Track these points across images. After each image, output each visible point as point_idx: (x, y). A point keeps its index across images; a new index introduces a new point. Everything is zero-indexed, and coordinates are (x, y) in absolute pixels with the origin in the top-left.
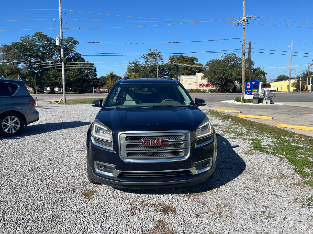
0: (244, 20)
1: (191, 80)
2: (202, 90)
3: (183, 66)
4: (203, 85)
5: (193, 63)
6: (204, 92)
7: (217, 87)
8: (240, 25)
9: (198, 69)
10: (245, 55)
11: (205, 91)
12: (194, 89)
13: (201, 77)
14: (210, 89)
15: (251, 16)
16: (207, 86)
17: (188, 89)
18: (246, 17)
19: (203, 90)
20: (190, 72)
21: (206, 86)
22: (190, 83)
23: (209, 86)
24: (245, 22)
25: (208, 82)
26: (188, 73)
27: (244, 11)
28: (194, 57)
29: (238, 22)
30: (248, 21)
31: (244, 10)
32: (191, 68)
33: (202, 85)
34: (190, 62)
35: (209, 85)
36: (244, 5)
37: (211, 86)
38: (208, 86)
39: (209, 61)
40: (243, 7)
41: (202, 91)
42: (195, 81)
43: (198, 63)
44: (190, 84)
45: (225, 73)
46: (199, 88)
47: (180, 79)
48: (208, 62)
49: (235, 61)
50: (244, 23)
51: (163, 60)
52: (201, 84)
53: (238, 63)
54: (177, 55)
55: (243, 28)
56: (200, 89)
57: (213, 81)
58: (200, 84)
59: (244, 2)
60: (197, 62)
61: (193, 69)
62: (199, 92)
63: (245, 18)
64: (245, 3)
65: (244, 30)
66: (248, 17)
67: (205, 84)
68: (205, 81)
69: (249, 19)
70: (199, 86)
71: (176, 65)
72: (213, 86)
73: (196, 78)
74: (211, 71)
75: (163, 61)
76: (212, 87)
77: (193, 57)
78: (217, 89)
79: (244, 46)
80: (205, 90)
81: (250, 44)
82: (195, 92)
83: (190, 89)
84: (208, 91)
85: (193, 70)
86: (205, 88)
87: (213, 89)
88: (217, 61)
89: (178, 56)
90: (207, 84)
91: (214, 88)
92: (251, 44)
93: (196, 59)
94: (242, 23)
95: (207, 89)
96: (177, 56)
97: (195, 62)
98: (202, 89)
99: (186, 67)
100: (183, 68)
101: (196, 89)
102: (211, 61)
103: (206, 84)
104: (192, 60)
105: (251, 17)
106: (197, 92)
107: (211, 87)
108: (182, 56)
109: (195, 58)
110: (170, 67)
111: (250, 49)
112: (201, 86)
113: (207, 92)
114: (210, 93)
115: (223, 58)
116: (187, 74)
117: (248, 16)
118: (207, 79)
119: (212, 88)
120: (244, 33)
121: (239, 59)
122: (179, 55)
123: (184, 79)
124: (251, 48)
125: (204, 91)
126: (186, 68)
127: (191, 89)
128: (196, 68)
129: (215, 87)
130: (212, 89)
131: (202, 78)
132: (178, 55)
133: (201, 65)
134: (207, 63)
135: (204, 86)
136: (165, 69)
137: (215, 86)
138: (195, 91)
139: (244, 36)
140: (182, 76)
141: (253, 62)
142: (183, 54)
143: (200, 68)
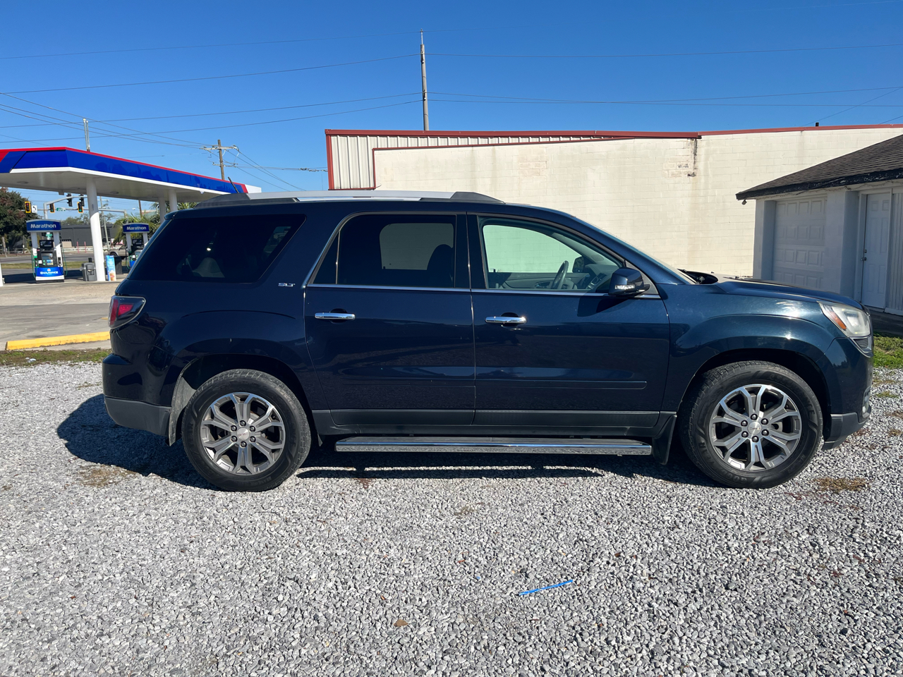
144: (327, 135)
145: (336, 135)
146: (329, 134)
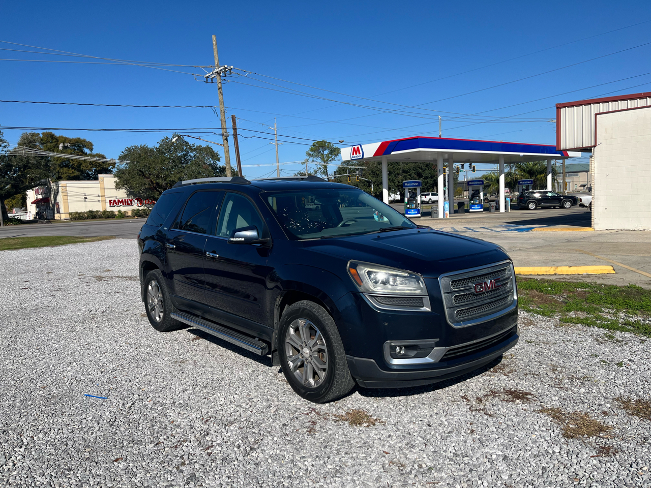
0: (218, 74)
1: (88, 192)
2: (117, 213)
3: (58, 159)
4: (119, 201)
5: (82, 151)
6: (123, 218)
7: (150, 205)
8: (210, 80)
9: (96, 166)
10: (227, 140)
11: (124, 215)
12: (97, 212)
13: (115, 184)
14: (134, 210)
15: (232, 67)
16: (128, 204)
17: (83, 211)
18: (223, 67)
19: (119, 211)
20: (77, 173)
21: (125, 203)
22: (86, 198)
23: (131, 204)
24: (220, 76)
25: (128, 195)
26: (72, 175)
27: (217, 55)
28: (82, 138)
29: (206, 76)
30: (225, 76)
31: (215, 53)
32: (80, 163)
33: (115, 201)
34: (75, 149)
35: (131, 201)
36: (214, 43)
37: (136, 203)
38: (129, 202)
39: (126, 150)
40: (214, 47)
41: (116, 215)
42: (99, 192)
43: (94, 152)
44: (85, 201)
45: (167, 176)
46: (109, 209)
47: (58, 189)
48: (123, 152)
49: (182, 151)
50: (218, 77)
51: (5, 144)
52: (113, 199)
53: (190, 156)
54: (36, 132)
55: (219, 89)
56: (112, 211)
57: (139, 192)
58: (111, 199)
59: (213, 37)
60: (91, 150)
61: (83, 165)
62: (111, 217)
63: (220, 69)
64: (216, 39)
65: (220, 92)
66: (226, 68)
67: (122, 200)
68: (122, 194)
69: (228, 72)
70: (109, 204)
71: (42, 157)
72: (141, 203)
73: (98, 186)
74: (136, 171)
75: (5, 147)
76: (139, 205)
77: (79, 138)
78: (151, 210)
79: (223, 123)
80: (125, 212)
81: (233, 118)
82: (100, 217)
83: (88, 210)
84: (130, 214)
85: (84, 168)
86: (123, 209)
87: (142, 210)
88: (145, 151)
89: (41, 136)
90: (127, 199)
91: (142, 208)
92: (237, 121)
93: (88, 144)
94: (213, 78)
95: (128, 209)
96: (39, 134)
97: (87, 151)
98: (115, 209)
99: (64, 160)
100: (58, 162)
101: (102, 210)
102: (129, 149)
103: (125, 200)
104: (79, 146)
105: (232, 69)
106: (106, 218)
107: (136, 206)
108: (52, 136)
109: (84, 141)
110: (27, 161)
111: (235, 129)
112: (113, 203)
113: (128, 216)
114: (136, 219)
115: (159, 145)
116: (69, 176)
117: (226, 66)
118: (126, 189)
119: (138, 208)
120: (221, 98)
121: (190, 147)
122: (43, 134)
123: (68, 189)
124: (237, 127)
125: (122, 215)
126: (65, 164)
127: (91, 212)
128: (91, 163)
129: (145, 205)
130: (138, 210)
131: (118, 186)
132: (40, 132)
133: (103, 157)
134: (123, 154)
135: (120, 204)
136: (14, 166)
137: (146, 203)
138: (99, 215)
139: (222, 104)
140: (62, 183)
141: (217, 153)
142: (53, 132)
143: (100, 165)
144: (557, 108)
145: (565, 107)
146: (559, 107)
